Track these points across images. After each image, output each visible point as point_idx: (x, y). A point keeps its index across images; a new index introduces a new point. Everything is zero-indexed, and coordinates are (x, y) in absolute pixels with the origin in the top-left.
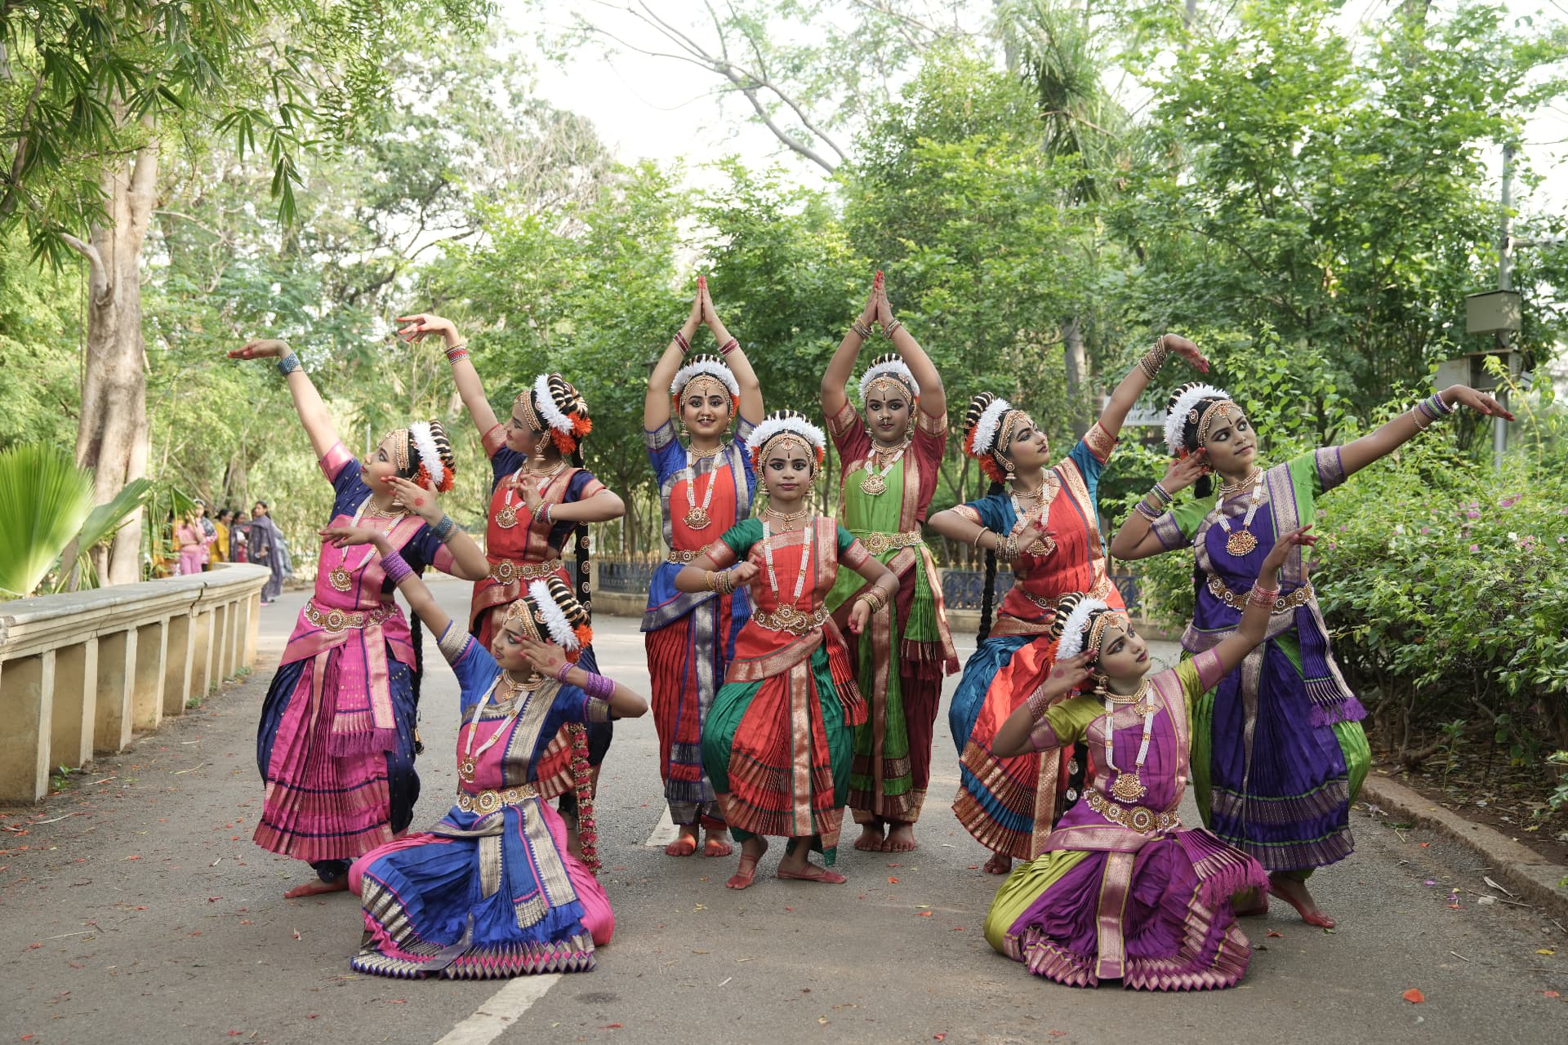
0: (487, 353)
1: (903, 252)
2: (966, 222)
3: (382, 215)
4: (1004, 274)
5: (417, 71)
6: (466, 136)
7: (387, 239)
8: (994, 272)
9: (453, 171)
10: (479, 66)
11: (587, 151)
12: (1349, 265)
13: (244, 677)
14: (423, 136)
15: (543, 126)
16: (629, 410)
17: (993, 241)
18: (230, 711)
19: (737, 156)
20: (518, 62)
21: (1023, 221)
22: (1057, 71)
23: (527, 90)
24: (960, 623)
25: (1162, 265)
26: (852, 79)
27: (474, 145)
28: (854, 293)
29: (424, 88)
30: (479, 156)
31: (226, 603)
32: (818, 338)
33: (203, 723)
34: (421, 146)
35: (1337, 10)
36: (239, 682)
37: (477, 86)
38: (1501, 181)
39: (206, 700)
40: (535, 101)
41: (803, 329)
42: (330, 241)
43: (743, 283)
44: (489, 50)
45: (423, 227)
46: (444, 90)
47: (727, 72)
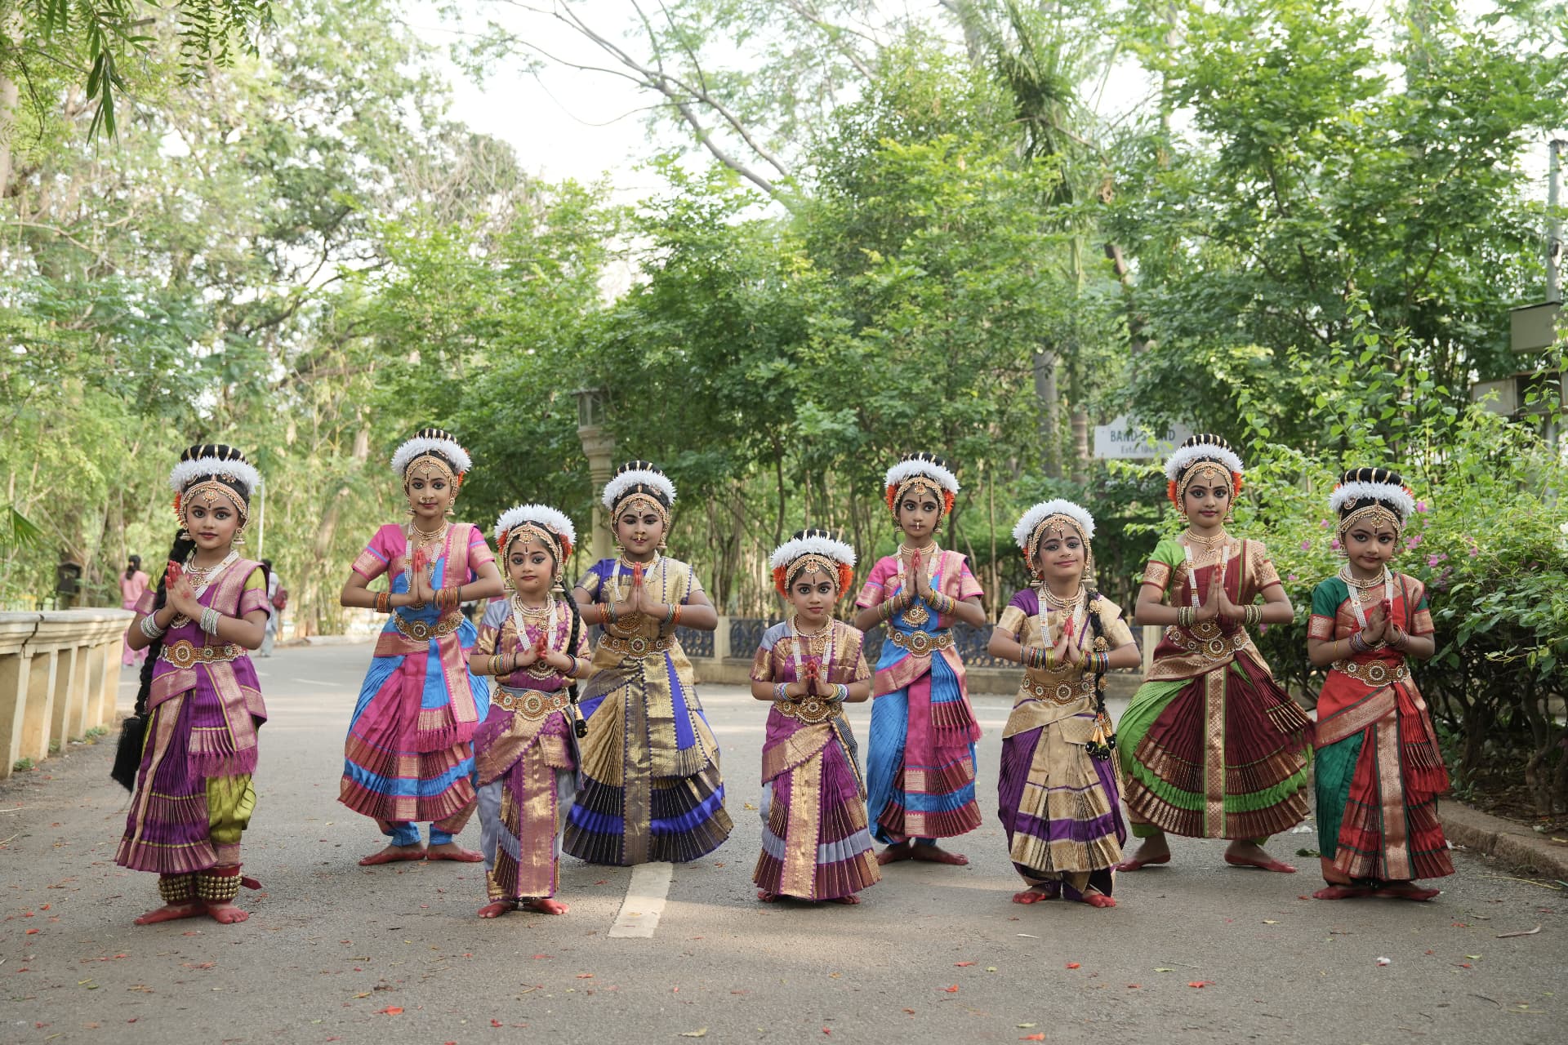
1: (866, 264)
2: (935, 231)
3: (281, 246)
4: (981, 287)
5: (319, 88)
6: (374, 159)
7: (288, 270)
8: (970, 286)
9: (360, 198)
10: (389, 85)
11: (508, 174)
13: (96, 737)
14: (326, 160)
15: (460, 152)
16: (555, 446)
17: (965, 253)
20: (431, 81)
21: (1002, 230)
22: (1033, 73)
23: (440, 111)
27: (381, 168)
28: (811, 311)
29: (328, 109)
30: (389, 181)
31: (72, 646)
32: (771, 360)
34: (323, 168)
36: (90, 742)
37: (386, 107)
38: (1547, 181)
39: (40, 762)
40: (449, 124)
41: (752, 352)
42: (223, 274)
43: (684, 301)
44: (399, 68)
45: (325, 259)
46: (349, 110)
47: (661, 87)
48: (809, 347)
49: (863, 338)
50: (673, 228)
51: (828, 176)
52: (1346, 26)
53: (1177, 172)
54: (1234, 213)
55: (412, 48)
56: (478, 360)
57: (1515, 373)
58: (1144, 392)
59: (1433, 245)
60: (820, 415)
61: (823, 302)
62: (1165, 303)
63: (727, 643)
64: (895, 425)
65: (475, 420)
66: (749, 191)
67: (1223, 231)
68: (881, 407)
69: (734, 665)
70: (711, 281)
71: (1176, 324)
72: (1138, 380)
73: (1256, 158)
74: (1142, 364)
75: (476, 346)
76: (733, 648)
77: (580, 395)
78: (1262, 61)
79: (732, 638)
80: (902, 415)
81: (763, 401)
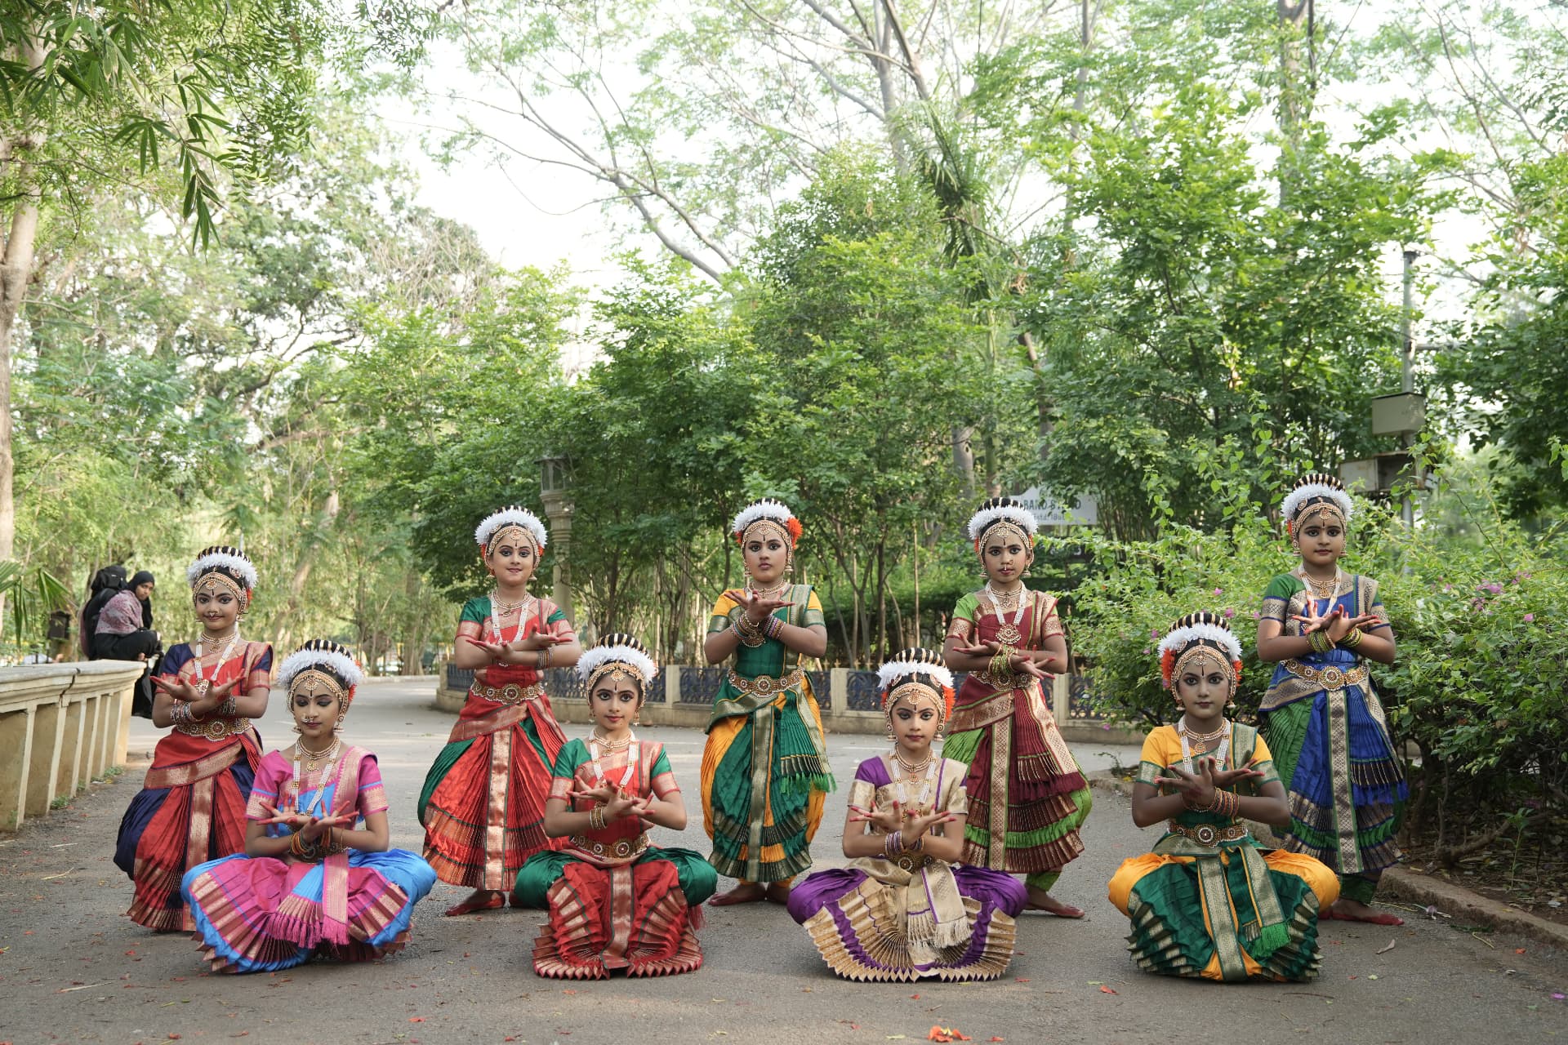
0: (372, 451)
1: (809, 347)
3: (260, 320)
4: (911, 371)
6: (347, 240)
7: (264, 342)
8: (901, 369)
9: (333, 276)
10: (360, 172)
11: (473, 258)
12: (1257, 367)
13: (116, 777)
14: (304, 241)
15: (426, 235)
17: (898, 340)
18: (102, 811)
19: (637, 251)
20: (401, 169)
21: (929, 320)
22: (954, 180)
23: (409, 197)
24: (866, 725)
25: (1066, 365)
26: (732, 196)
27: (354, 249)
28: (756, 389)
29: (304, 193)
30: (361, 261)
31: (98, 695)
32: (720, 434)
33: (72, 825)
34: (301, 251)
35: (1241, 118)
36: (109, 782)
37: (358, 192)
38: (1402, 287)
39: (73, 801)
40: (417, 209)
41: (703, 425)
42: (205, 344)
43: (641, 379)
44: (371, 157)
45: (301, 332)
46: (323, 195)
47: (615, 180)
48: (757, 422)
49: (804, 415)
50: (634, 314)
51: (771, 267)
52: (1229, 148)
53: (1083, 273)
54: (1133, 309)
55: (382, 139)
56: (448, 429)
57: (1376, 454)
58: (1054, 467)
59: (1306, 340)
60: (766, 483)
61: (768, 382)
62: (1073, 387)
63: (678, 689)
64: (831, 493)
65: (446, 484)
66: (704, 283)
67: (1122, 326)
68: (820, 477)
69: (683, 709)
70: (668, 361)
71: (1083, 406)
72: (1050, 457)
73: (1152, 261)
74: (1053, 442)
75: (446, 416)
76: (682, 694)
77: (544, 462)
78: (1157, 176)
79: (682, 685)
80: (839, 484)
81: (713, 471)
